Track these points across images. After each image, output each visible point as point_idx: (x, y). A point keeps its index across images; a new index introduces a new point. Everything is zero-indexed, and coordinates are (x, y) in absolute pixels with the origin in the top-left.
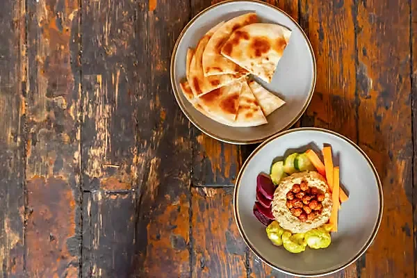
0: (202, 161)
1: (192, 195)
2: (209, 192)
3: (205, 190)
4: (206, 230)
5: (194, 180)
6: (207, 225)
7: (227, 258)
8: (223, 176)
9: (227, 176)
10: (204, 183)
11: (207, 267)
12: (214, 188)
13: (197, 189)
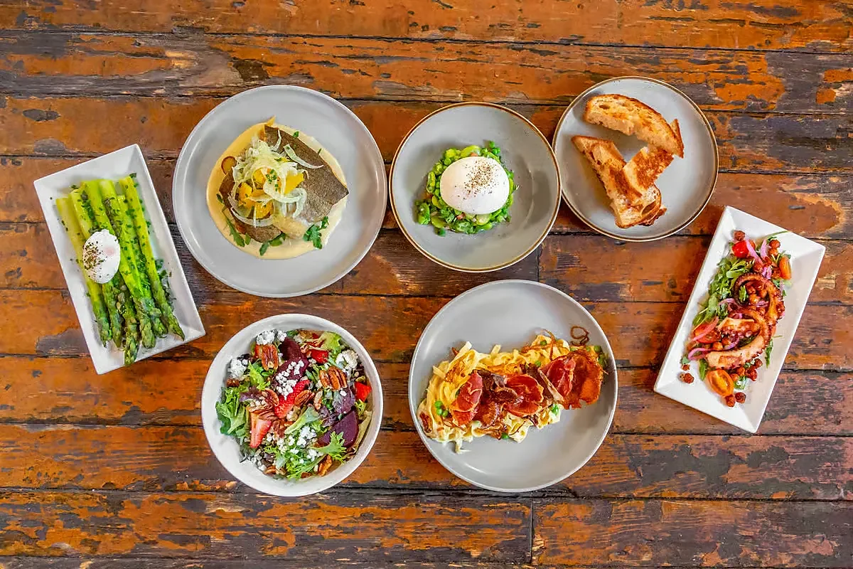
0: (502, 551)
1: (541, 564)
2: (538, 543)
3: (535, 548)
4: (583, 548)
5: (524, 562)
6: (577, 547)
7: (615, 524)
8: (519, 526)
9: (520, 522)
10: (527, 549)
11: (625, 548)
12: (533, 537)
13: (534, 558)
